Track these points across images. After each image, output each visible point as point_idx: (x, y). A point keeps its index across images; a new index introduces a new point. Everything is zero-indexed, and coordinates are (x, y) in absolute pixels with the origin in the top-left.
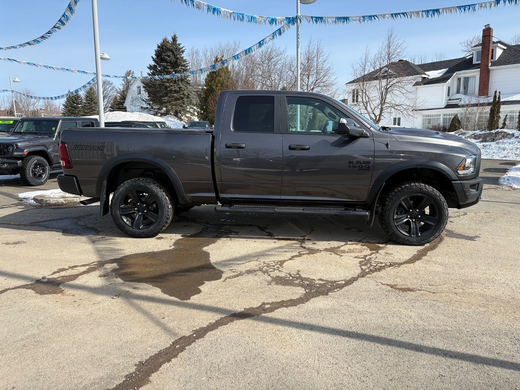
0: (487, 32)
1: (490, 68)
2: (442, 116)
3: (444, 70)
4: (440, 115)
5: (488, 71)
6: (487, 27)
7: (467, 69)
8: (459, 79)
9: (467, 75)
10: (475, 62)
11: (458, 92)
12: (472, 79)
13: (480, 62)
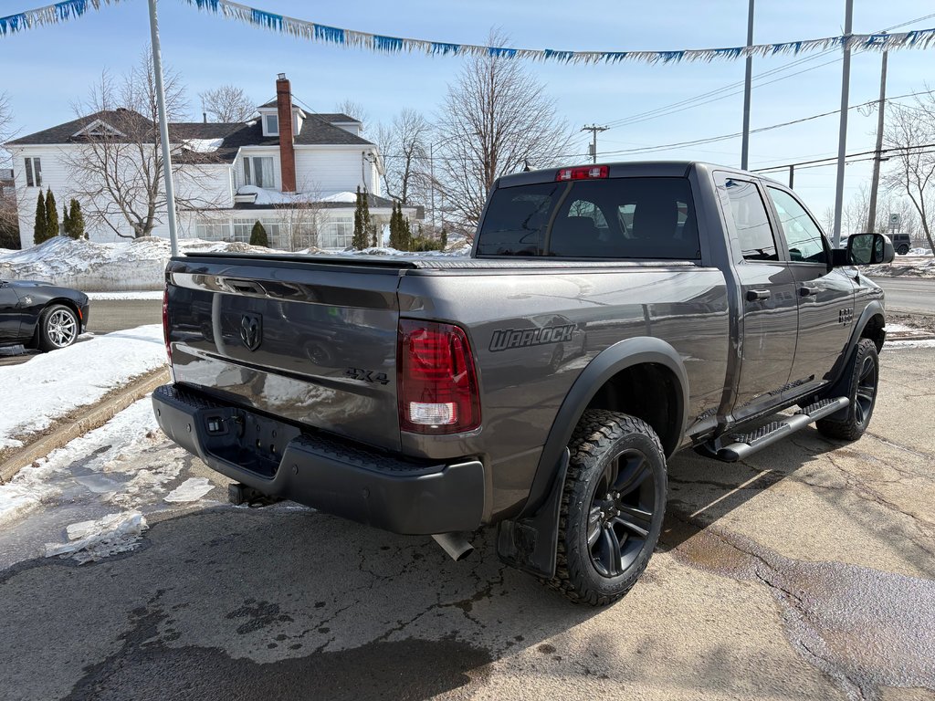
0: (283, 87)
1: (296, 146)
2: (231, 222)
3: (218, 141)
4: (227, 221)
5: (292, 151)
6: (282, 77)
7: (259, 144)
8: (246, 160)
9: (258, 154)
10: (266, 133)
11: (248, 182)
12: (266, 161)
13: (277, 134)
